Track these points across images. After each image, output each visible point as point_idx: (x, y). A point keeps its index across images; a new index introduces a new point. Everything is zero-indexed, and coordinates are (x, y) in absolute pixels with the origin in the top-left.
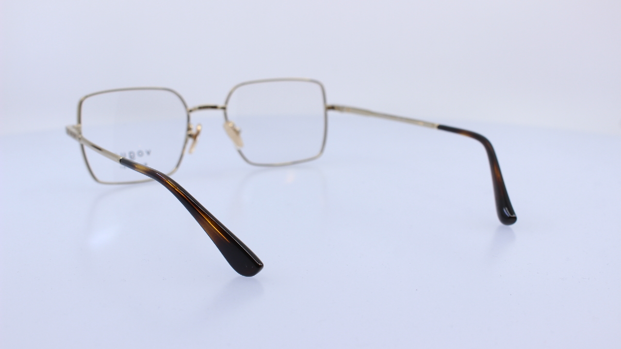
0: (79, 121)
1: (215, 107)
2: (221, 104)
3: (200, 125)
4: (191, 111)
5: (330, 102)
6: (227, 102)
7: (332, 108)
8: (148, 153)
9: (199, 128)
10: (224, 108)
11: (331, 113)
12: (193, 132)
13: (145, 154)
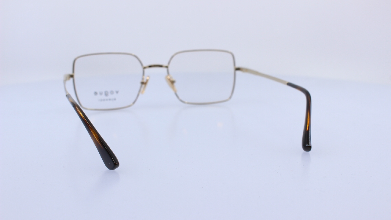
0: (73, 71)
1: (161, 66)
2: (165, 64)
3: (149, 76)
4: (145, 68)
5: (238, 66)
6: (169, 63)
7: (238, 69)
8: (117, 92)
9: (148, 78)
10: (167, 67)
11: (238, 72)
12: (145, 81)
13: (115, 93)
